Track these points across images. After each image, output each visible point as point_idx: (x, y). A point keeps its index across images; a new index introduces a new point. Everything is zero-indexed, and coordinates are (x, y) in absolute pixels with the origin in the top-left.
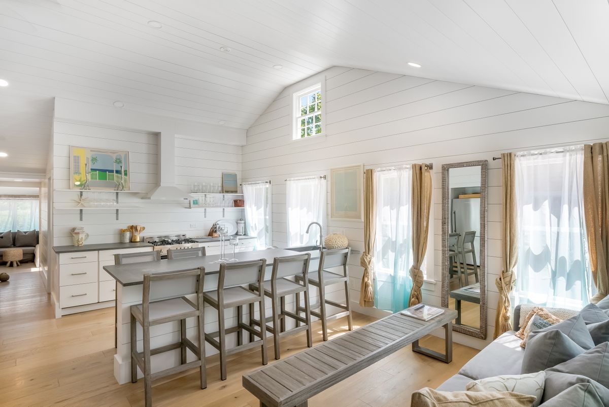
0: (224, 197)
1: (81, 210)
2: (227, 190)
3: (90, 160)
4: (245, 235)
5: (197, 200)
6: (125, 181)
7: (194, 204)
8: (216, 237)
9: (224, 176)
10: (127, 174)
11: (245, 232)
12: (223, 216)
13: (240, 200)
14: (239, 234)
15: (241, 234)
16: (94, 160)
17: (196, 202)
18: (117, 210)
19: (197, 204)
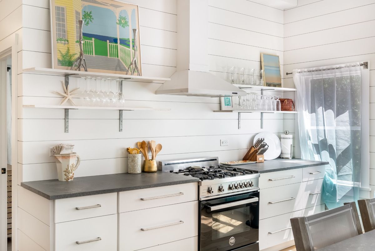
0: (262, 94)
1: (66, 113)
2: (269, 82)
3: (82, 16)
4: (293, 158)
7: (226, 104)
8: (261, 162)
9: (263, 58)
13: (287, 100)
16: (87, 16)
19: (230, 105)
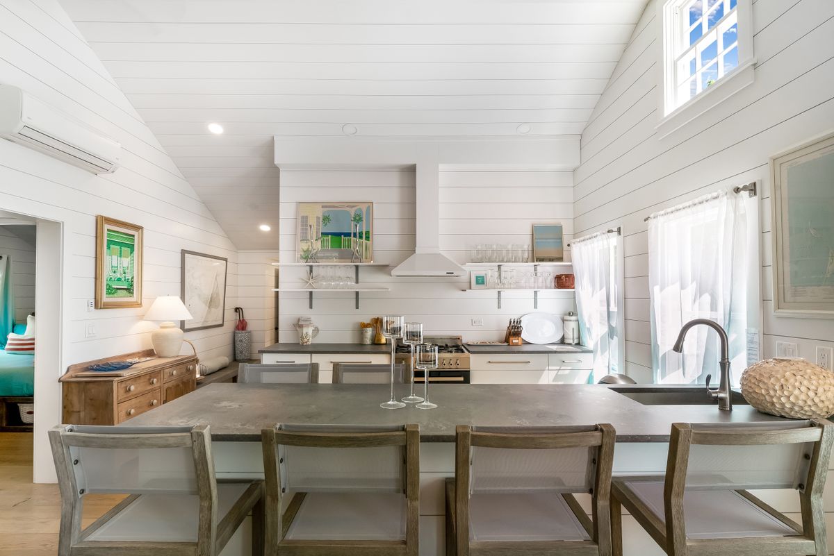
0: (535, 270)
1: (311, 293)
2: (541, 256)
3: (321, 220)
5: (483, 277)
6: (367, 248)
7: (477, 283)
8: (517, 345)
9: (536, 230)
10: (369, 237)
11: (579, 338)
12: (535, 307)
13: (567, 276)
14: (567, 341)
15: (571, 341)
16: (326, 219)
17: (481, 281)
18: (357, 293)
19: (484, 284)
